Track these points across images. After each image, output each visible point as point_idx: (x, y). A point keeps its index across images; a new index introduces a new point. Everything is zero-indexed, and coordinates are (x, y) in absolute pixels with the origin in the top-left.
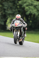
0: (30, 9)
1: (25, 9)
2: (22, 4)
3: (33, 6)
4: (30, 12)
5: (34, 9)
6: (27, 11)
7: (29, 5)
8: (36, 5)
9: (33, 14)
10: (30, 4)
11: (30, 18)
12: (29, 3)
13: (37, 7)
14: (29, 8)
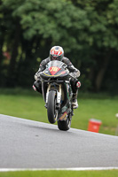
0: (35, 23)
1: (22, 22)
2: (13, 7)
3: (46, 12)
4: (37, 31)
5: (49, 22)
6: (28, 28)
7: (34, 10)
8: (56, 11)
9: (45, 36)
10: (37, 7)
11: (36, 48)
12: (34, 4)
13: (57, 15)
14: (33, 18)
